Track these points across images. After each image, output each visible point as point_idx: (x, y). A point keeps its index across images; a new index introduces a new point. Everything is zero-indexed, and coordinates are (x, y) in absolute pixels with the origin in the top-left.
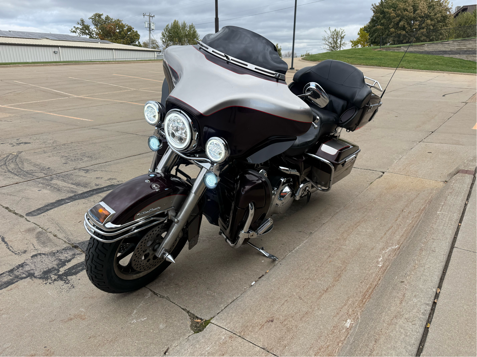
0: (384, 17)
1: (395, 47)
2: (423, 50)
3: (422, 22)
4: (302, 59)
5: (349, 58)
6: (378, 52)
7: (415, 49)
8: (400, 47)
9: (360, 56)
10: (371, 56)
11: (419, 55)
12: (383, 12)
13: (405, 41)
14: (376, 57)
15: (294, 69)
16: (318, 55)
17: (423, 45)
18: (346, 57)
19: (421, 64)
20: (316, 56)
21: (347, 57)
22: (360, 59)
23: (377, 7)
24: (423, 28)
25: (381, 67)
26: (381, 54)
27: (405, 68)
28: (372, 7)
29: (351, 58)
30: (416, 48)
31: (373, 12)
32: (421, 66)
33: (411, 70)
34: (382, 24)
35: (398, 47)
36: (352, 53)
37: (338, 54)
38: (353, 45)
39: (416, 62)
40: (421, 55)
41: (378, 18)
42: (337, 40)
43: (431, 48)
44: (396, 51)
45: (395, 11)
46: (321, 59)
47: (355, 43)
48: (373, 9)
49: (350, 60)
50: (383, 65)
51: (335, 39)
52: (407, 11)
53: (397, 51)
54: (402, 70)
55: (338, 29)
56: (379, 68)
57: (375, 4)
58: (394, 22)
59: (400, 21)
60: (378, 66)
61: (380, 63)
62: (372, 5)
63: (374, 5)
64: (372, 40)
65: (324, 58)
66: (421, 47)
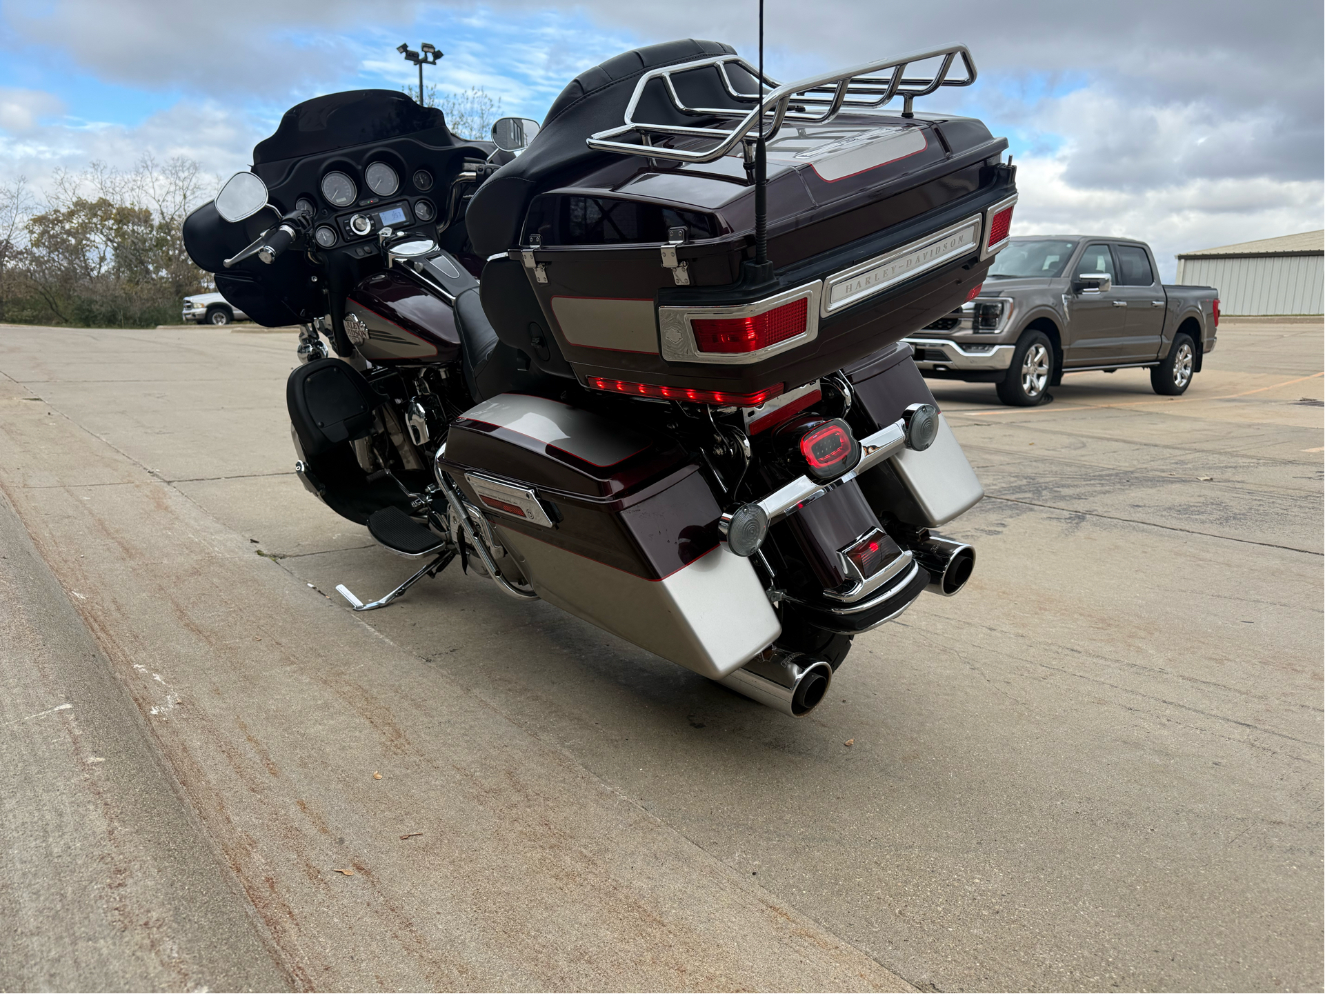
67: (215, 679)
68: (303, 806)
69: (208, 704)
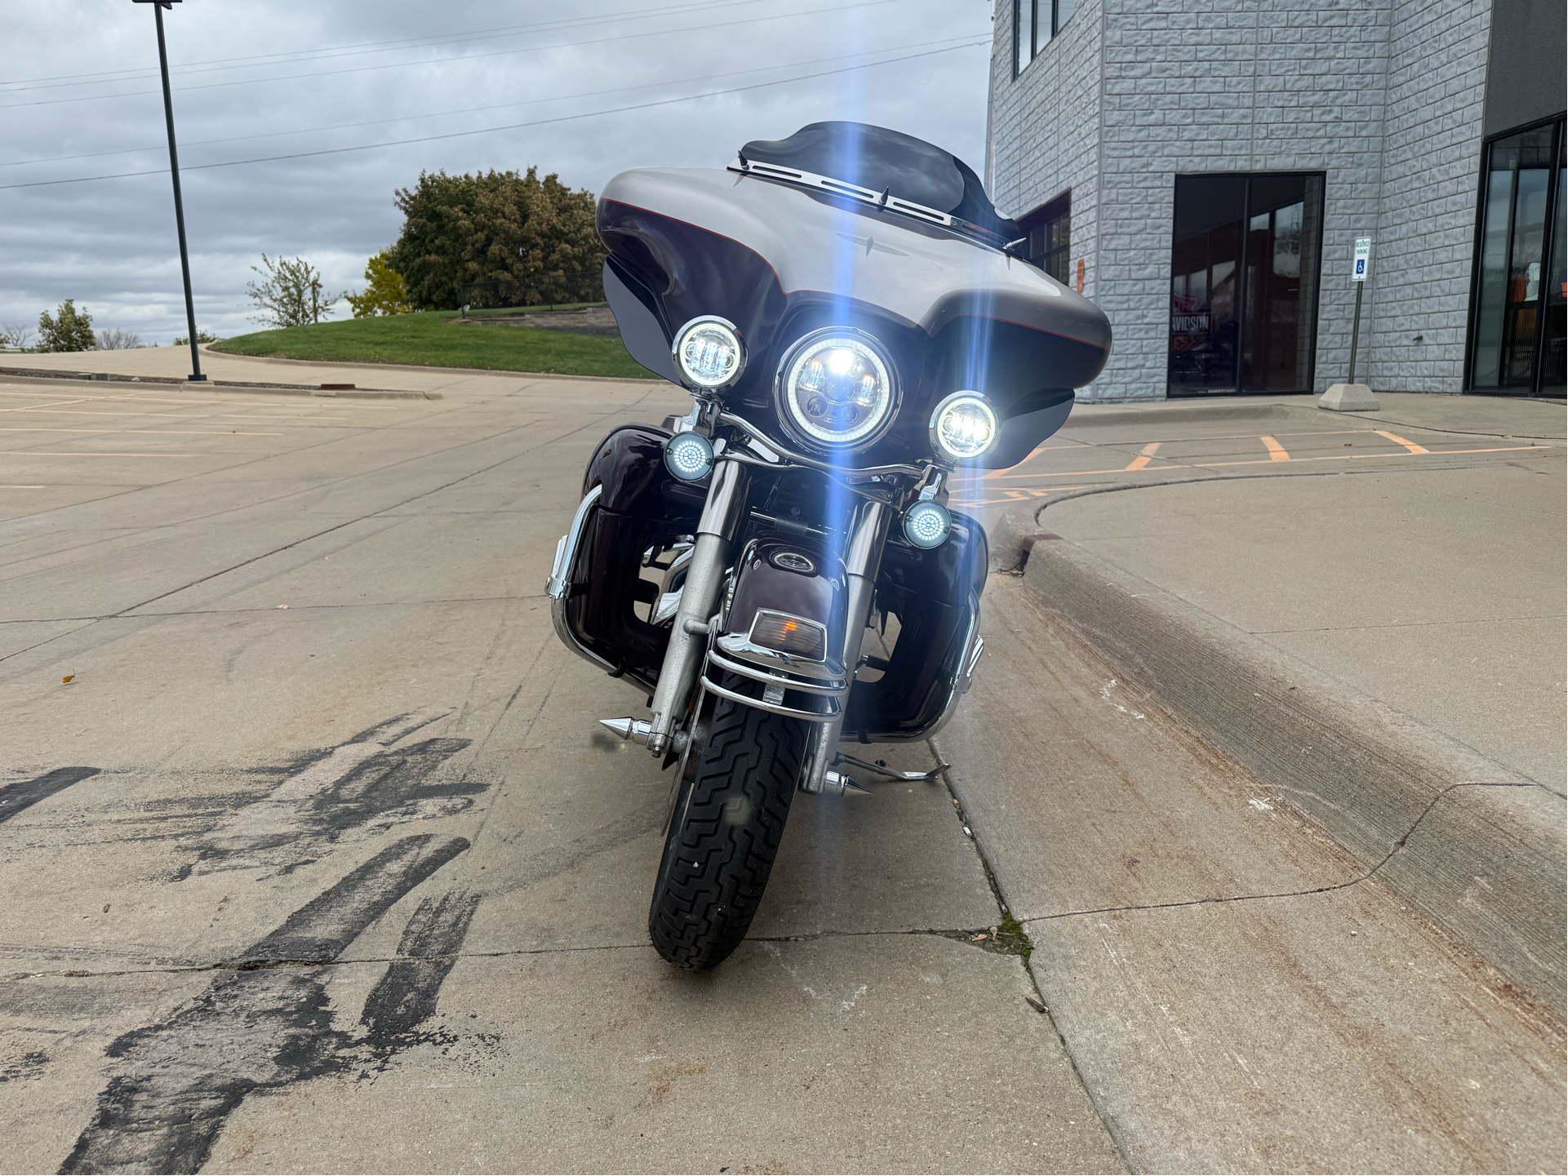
0: (441, 229)
1: (505, 315)
2: (585, 325)
3: (549, 249)
4: (208, 348)
5: (377, 344)
6: (462, 328)
7: (564, 322)
8: (522, 314)
9: (410, 340)
10: (445, 340)
11: (578, 337)
12: (435, 216)
13: (514, 299)
14: (463, 342)
15: (204, 378)
16: (267, 336)
17: (580, 309)
18: (367, 343)
19: (595, 361)
20: (259, 340)
21: (371, 342)
22: (416, 347)
23: (413, 198)
24: (556, 268)
25: (486, 369)
26: (472, 332)
27: (557, 372)
28: (398, 199)
29: (384, 343)
30: (567, 316)
31: (403, 212)
32: (596, 366)
33: (574, 379)
34: (440, 251)
35: (514, 314)
36: (382, 330)
37: (337, 333)
38: (358, 310)
39: (579, 354)
40: (585, 338)
41: (422, 229)
42: (300, 293)
43: (605, 319)
44: (512, 324)
45: (468, 213)
46: (282, 347)
47: (363, 304)
48: (403, 205)
49: (385, 349)
50: (495, 364)
51: (293, 290)
52: (504, 217)
53: (516, 325)
54: (548, 377)
55: (292, 261)
56: (483, 374)
57: (405, 191)
58: (473, 245)
59: (489, 241)
60: (480, 368)
61: (481, 358)
62: (397, 194)
63: (403, 194)
64: (420, 293)
65: (292, 344)
66: (579, 316)
67: (1079, 709)
68: (1030, 648)
69: (1080, 693)
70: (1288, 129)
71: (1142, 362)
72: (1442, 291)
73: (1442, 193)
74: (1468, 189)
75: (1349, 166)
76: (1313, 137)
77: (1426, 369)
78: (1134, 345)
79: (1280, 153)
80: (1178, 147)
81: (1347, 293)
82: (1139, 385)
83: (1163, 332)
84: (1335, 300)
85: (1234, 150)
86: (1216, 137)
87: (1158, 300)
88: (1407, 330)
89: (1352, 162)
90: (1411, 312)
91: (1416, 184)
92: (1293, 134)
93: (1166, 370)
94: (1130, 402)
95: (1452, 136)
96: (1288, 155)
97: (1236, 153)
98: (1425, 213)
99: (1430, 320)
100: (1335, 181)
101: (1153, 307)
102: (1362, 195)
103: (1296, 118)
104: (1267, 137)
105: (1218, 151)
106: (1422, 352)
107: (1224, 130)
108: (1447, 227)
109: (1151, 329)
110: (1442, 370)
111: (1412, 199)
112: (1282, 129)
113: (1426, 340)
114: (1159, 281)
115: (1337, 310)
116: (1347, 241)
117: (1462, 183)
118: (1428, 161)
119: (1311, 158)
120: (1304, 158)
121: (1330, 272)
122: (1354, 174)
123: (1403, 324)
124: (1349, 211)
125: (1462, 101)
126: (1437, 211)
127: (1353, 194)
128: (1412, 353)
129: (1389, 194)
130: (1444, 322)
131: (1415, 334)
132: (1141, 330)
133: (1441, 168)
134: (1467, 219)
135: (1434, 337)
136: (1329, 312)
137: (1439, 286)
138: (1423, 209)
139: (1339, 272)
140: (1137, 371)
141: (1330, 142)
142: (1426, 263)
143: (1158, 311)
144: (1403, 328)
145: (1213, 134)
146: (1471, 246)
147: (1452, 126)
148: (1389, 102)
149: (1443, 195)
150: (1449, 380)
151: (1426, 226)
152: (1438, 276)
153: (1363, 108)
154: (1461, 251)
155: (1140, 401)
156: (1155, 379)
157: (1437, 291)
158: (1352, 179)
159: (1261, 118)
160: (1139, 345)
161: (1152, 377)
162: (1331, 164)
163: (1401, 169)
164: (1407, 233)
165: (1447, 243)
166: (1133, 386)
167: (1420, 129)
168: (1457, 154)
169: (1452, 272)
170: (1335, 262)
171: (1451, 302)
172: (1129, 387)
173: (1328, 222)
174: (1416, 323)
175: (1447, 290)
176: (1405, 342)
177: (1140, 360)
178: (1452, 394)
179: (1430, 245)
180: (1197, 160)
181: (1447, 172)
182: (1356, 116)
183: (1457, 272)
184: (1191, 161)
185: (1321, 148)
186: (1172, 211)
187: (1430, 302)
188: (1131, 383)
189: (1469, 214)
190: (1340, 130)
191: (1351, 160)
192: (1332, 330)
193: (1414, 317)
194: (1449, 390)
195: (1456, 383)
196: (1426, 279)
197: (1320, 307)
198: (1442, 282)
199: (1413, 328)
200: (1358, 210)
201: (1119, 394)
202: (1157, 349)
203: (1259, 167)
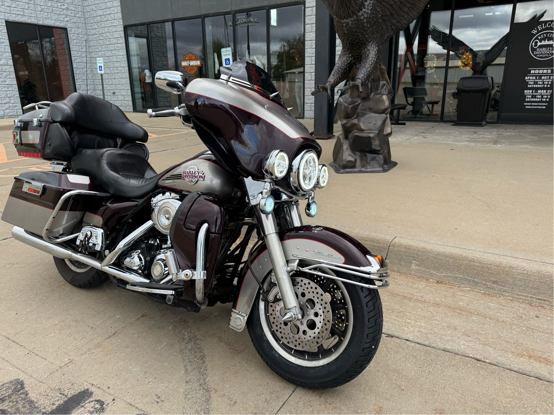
70: (49, 9)
71: (9, 101)
72: (119, 77)
73: (112, 43)
74: (121, 42)
75: (75, 27)
76: (59, 14)
77: (119, 103)
78: (3, 94)
79: (48, 18)
80: (3, 9)
81: (84, 75)
82: (10, 110)
83: (15, 88)
84: (80, 77)
85: (29, 14)
86: (20, 7)
87: (10, 74)
88: (109, 90)
89: (76, 26)
90: (109, 83)
91: (101, 38)
92: (51, 11)
93: (20, 104)
94: (7, 118)
95: (112, 23)
96: (52, 20)
97: (30, 15)
98: (107, 49)
99: (117, 86)
100: (71, 32)
101: (8, 77)
102: (82, 39)
103: (51, 5)
104: (41, 11)
105: (22, 13)
106: (116, 97)
107: (23, 4)
108: (116, 55)
109: (10, 87)
110: (125, 104)
111: (101, 43)
112: (47, 8)
113: (117, 93)
114: (8, 67)
115: (82, 81)
116: (80, 56)
117: (119, 40)
118: (104, 30)
119: (60, 22)
120: (58, 22)
121: (76, 67)
122: (78, 31)
123: (107, 88)
124: (78, 45)
125: (113, 11)
126: (112, 49)
127: (79, 38)
128: (112, 98)
129: (91, 40)
130: (122, 88)
131: (112, 91)
132: (5, 87)
133: (110, 33)
134: (123, 53)
135: (120, 93)
136: (79, 82)
137: (118, 75)
138: (106, 47)
139: (80, 67)
140: (7, 105)
141: (66, 17)
142: (111, 66)
143: (11, 79)
144: (107, 89)
145: (18, 6)
146: (126, 62)
147: (111, 19)
148: (84, 5)
149: (113, 43)
150: (128, 107)
151: (108, 54)
152: (116, 72)
153: (75, 6)
154: (123, 64)
155: (12, 118)
156: (17, 108)
157: (117, 77)
158: (77, 32)
159: (37, 3)
160: (6, 93)
161: (15, 107)
162: (69, 26)
163: (94, 31)
164: (102, 55)
165: (117, 60)
166: (7, 111)
167: (99, 18)
168: (115, 29)
169: (121, 71)
170: (78, 64)
171: (123, 81)
172: (5, 111)
173: (72, 48)
174: (112, 87)
175: (121, 77)
176: (109, 94)
177: (7, 100)
178: (130, 112)
179: (111, 60)
180: (14, 15)
181: (112, 35)
182: (73, 9)
183: (123, 71)
184: (11, 16)
185: (63, 19)
186: (7, 36)
187: (116, 80)
188: (6, 110)
189: (124, 51)
190: (69, 13)
191: (75, 25)
192: (82, 89)
193: (111, 85)
194: (128, 111)
195: (130, 108)
196: (112, 72)
197: (76, 80)
198: (118, 74)
199: (111, 89)
200: (81, 44)
201: (2, 115)
202: (14, 95)
203: (41, 23)
